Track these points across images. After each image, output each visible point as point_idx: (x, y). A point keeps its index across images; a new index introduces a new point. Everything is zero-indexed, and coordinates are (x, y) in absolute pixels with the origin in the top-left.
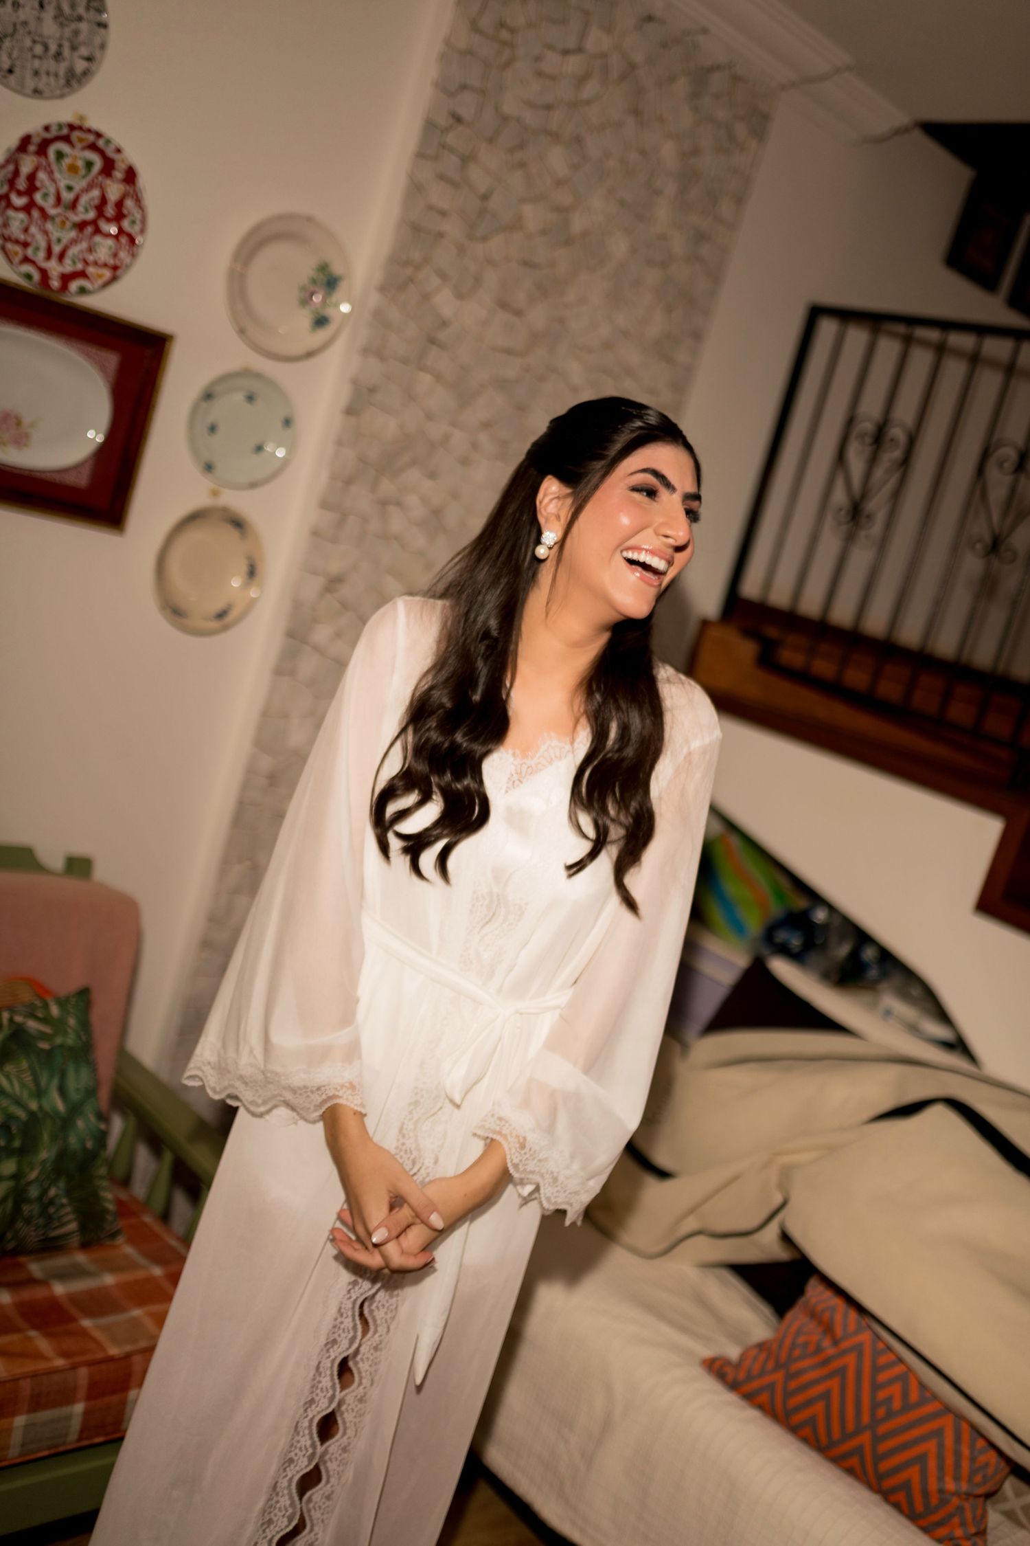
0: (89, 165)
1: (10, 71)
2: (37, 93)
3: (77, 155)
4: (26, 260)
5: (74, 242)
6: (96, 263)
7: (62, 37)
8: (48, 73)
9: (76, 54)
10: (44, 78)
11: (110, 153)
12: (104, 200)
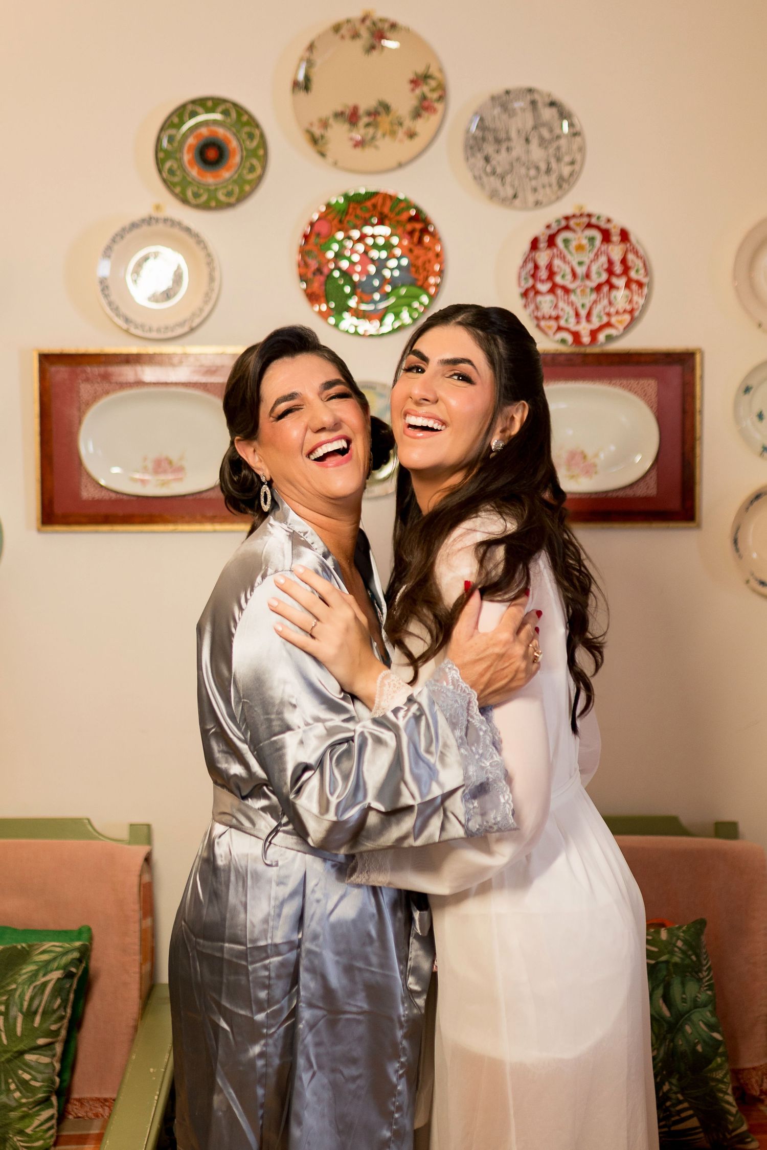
0: (592, 240)
1: (515, 196)
2: (537, 203)
3: (580, 237)
4: (560, 329)
5: (595, 302)
6: (617, 313)
7: (548, 156)
8: (544, 187)
9: (563, 164)
10: (541, 191)
11: (603, 225)
12: (610, 262)
